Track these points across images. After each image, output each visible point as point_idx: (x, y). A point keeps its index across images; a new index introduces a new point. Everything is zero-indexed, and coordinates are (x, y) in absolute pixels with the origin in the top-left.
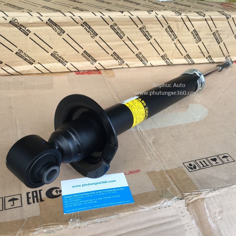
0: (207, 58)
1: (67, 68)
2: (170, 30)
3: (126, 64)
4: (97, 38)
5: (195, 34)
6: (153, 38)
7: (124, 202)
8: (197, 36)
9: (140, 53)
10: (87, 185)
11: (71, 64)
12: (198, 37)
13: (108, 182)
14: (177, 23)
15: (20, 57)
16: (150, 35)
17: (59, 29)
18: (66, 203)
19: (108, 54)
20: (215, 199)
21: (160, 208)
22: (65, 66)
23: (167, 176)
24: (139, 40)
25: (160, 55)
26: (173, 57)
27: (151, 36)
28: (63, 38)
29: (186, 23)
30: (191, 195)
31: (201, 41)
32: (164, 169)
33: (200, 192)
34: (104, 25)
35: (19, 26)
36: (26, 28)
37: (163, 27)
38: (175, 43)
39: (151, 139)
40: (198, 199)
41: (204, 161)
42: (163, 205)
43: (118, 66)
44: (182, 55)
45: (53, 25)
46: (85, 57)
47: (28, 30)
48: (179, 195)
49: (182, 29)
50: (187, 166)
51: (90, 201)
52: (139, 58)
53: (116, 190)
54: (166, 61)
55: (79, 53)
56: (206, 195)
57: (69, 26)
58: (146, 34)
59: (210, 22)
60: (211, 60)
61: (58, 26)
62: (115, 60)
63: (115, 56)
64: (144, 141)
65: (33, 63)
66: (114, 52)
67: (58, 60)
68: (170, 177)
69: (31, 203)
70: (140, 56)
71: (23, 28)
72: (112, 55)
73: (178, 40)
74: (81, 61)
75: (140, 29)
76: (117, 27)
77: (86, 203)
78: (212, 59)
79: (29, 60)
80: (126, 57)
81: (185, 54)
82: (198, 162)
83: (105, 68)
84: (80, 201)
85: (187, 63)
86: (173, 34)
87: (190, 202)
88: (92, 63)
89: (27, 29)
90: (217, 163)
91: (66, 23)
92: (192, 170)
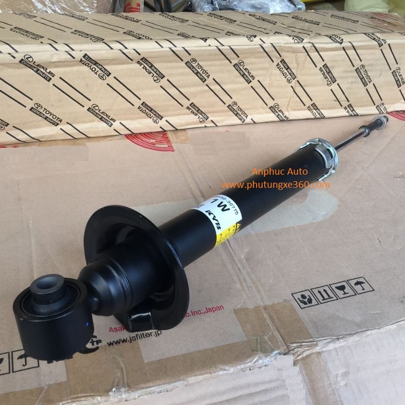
0: (345, 108)
1: (114, 130)
2: (284, 67)
3: (212, 121)
4: (164, 82)
5: (327, 71)
6: (256, 79)
8: (330, 74)
9: (235, 103)
11: (120, 123)
12: (331, 76)
14: (296, 55)
15: (38, 115)
16: (251, 75)
17: (101, 69)
19: (182, 106)
20: (339, 353)
21: (251, 369)
22: (110, 126)
23: (266, 316)
24: (233, 82)
25: (267, 105)
26: (289, 108)
27: (252, 76)
28: (108, 84)
29: (312, 54)
30: (300, 347)
31: (336, 83)
32: (262, 304)
33: (315, 343)
34: (176, 61)
35: (35, 67)
36: (47, 69)
37: (273, 62)
38: (292, 87)
39: (243, 252)
40: (312, 354)
41: (325, 290)
42: (257, 364)
43: (198, 124)
44: (305, 105)
45: (91, 64)
46: (144, 111)
47: (50, 73)
48: (282, 348)
49: (304, 63)
50: (299, 299)
52: (232, 110)
54: (277, 114)
55: (133, 105)
56: (324, 347)
57: (117, 64)
58: (245, 74)
59: (351, 52)
60: (352, 111)
61: (100, 65)
62: (193, 116)
63: (193, 110)
64: (232, 256)
65: (58, 124)
66: (192, 103)
67: (100, 117)
68: (271, 317)
70: (235, 108)
71: (42, 70)
72: (188, 107)
73: (298, 81)
74: (137, 118)
75: (234, 66)
76: (197, 64)
78: (353, 110)
79: (52, 118)
80: (211, 109)
81: (308, 103)
82: (316, 291)
83: (176, 129)
85: (313, 117)
87: (299, 358)
88: (155, 122)
89: (48, 71)
90: (345, 293)
91: (113, 60)
92: (306, 306)
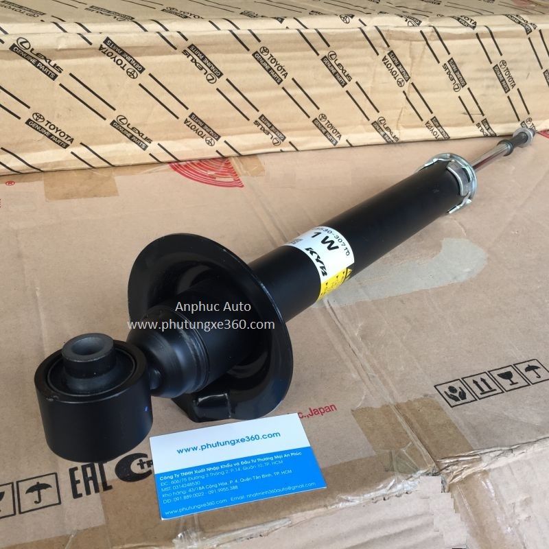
0: (478, 125)
1: (150, 154)
2: (393, 62)
3: (290, 142)
4: (221, 83)
5: (453, 69)
6: (354, 80)
7: (302, 486)
8: (458, 73)
9: (324, 117)
10: (212, 446)
11: (159, 144)
12: (459, 76)
13: (261, 437)
14: (411, 44)
15: (38, 130)
16: (346, 74)
17: (129, 62)
18: (164, 493)
19: (248, 119)
20: (514, 471)
21: (386, 498)
22: (144, 149)
23: (400, 419)
24: (319, 85)
25: (369, 120)
26: (400, 125)
27: (348, 76)
28: (140, 85)
29: (432, 44)
30: (456, 463)
31: (466, 87)
32: (392, 402)
33: (478, 457)
34: (239, 52)
35: (33, 58)
36: (50, 61)
37: (378, 54)
38: (404, 92)
39: (357, 327)
40: (474, 473)
41: (483, 380)
42: (394, 490)
43: (270, 147)
44: (422, 120)
45: (115, 54)
46: (193, 127)
47: (55, 66)
48: (429, 466)
49: (422, 57)
50: (446, 392)
51: (223, 487)
52: (320, 127)
53: (281, 457)
54: (382, 133)
55: (178, 118)
56: (491, 464)
57: (155, 54)
58: (337, 72)
59: (488, 42)
60: (487, 130)
61: (129, 55)
62: (263, 134)
63: (264, 125)
64: (342, 334)
65: (67, 146)
66: (263, 115)
68: (407, 420)
69: (81, 495)
70: (323, 123)
71: (43, 61)
72: (256, 121)
73: (412, 84)
74: (183, 138)
75: (322, 60)
76: (269, 55)
77: (212, 492)
78: (490, 127)
79: (59, 137)
80: (289, 125)
81: (427, 117)
82: (470, 381)
83: (239, 154)
84: (198, 486)
85: (433, 137)
86: (401, 70)
87: (457, 480)
88: (209, 143)
89: (52, 63)
90: (513, 383)
91: (148, 47)
92: (458, 403)
